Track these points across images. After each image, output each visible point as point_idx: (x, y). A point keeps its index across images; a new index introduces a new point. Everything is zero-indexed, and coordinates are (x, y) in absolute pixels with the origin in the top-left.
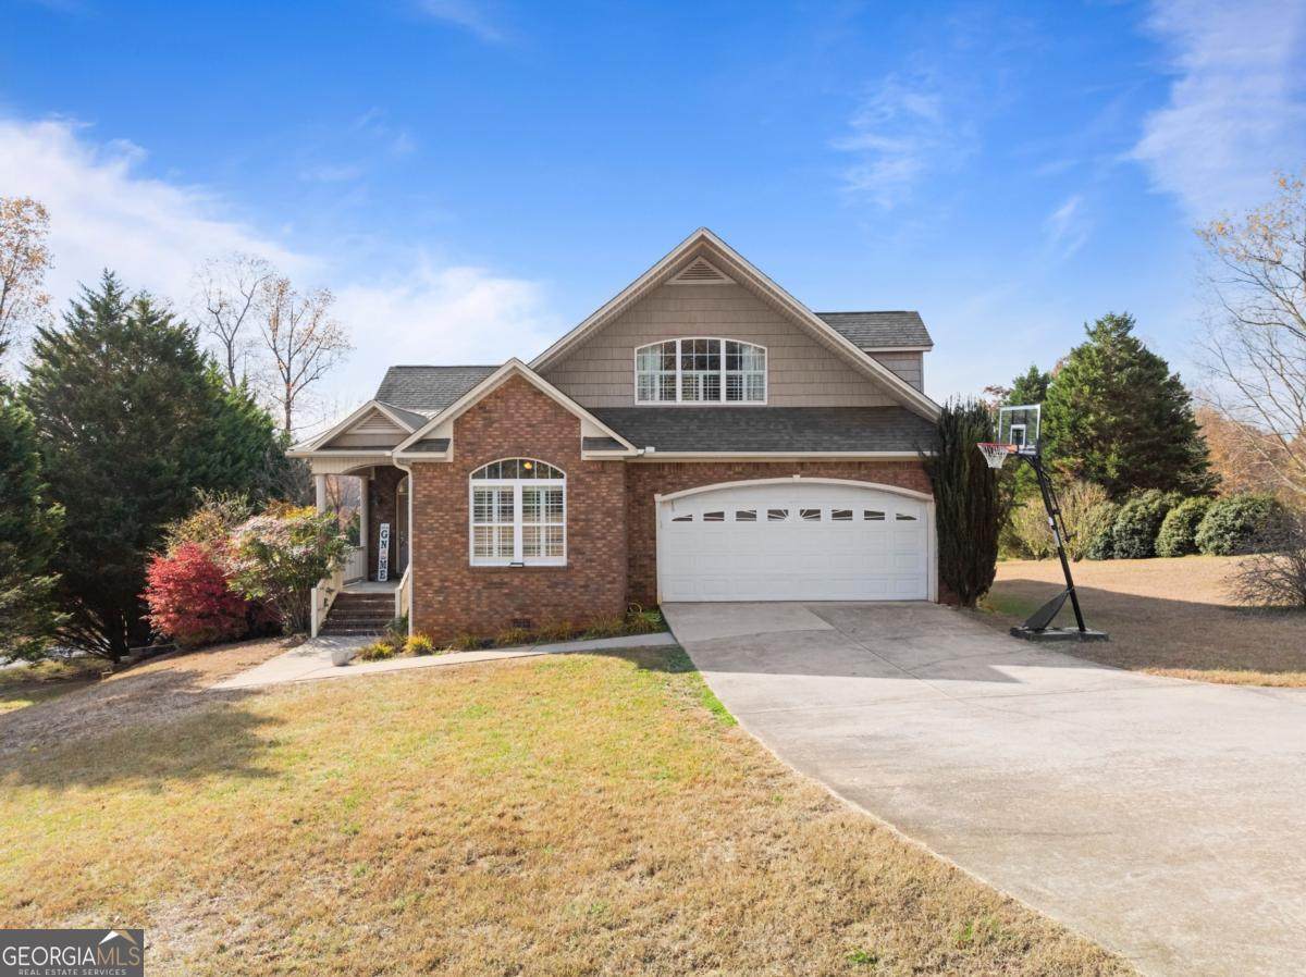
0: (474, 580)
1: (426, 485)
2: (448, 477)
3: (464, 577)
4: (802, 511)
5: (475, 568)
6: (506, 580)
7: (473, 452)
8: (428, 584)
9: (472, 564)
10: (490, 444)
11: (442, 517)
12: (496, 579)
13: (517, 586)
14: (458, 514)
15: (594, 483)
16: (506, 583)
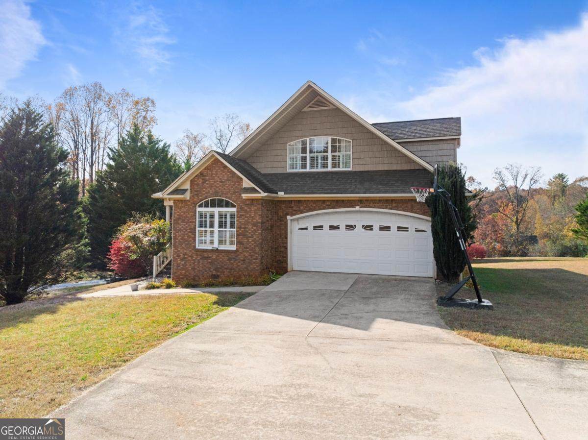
0: (197, 255)
1: (178, 209)
2: (187, 207)
3: (193, 253)
5: (197, 249)
6: (210, 256)
7: (197, 195)
10: (204, 191)
11: (184, 225)
12: (206, 255)
13: (214, 259)
14: (190, 224)
15: (248, 210)
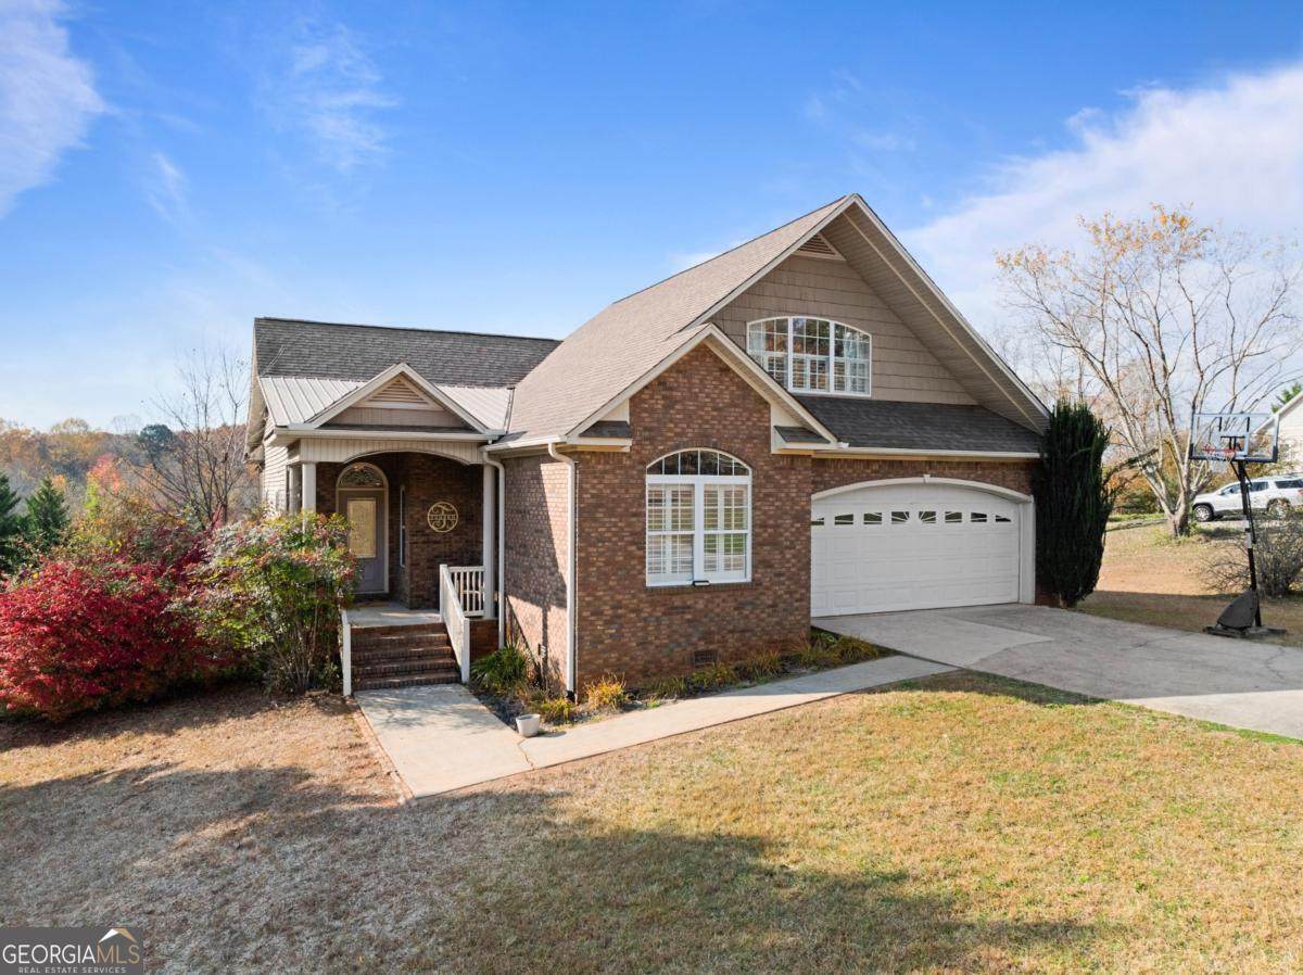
0: (653, 604)
1: (595, 481)
2: (622, 472)
3: (641, 601)
4: (921, 513)
5: (653, 589)
6: (689, 603)
7: (651, 440)
8: (598, 613)
9: (649, 584)
10: (670, 430)
11: (615, 525)
12: (677, 602)
13: (701, 611)
14: (634, 519)
15: (783, 482)
16: (689, 607)
